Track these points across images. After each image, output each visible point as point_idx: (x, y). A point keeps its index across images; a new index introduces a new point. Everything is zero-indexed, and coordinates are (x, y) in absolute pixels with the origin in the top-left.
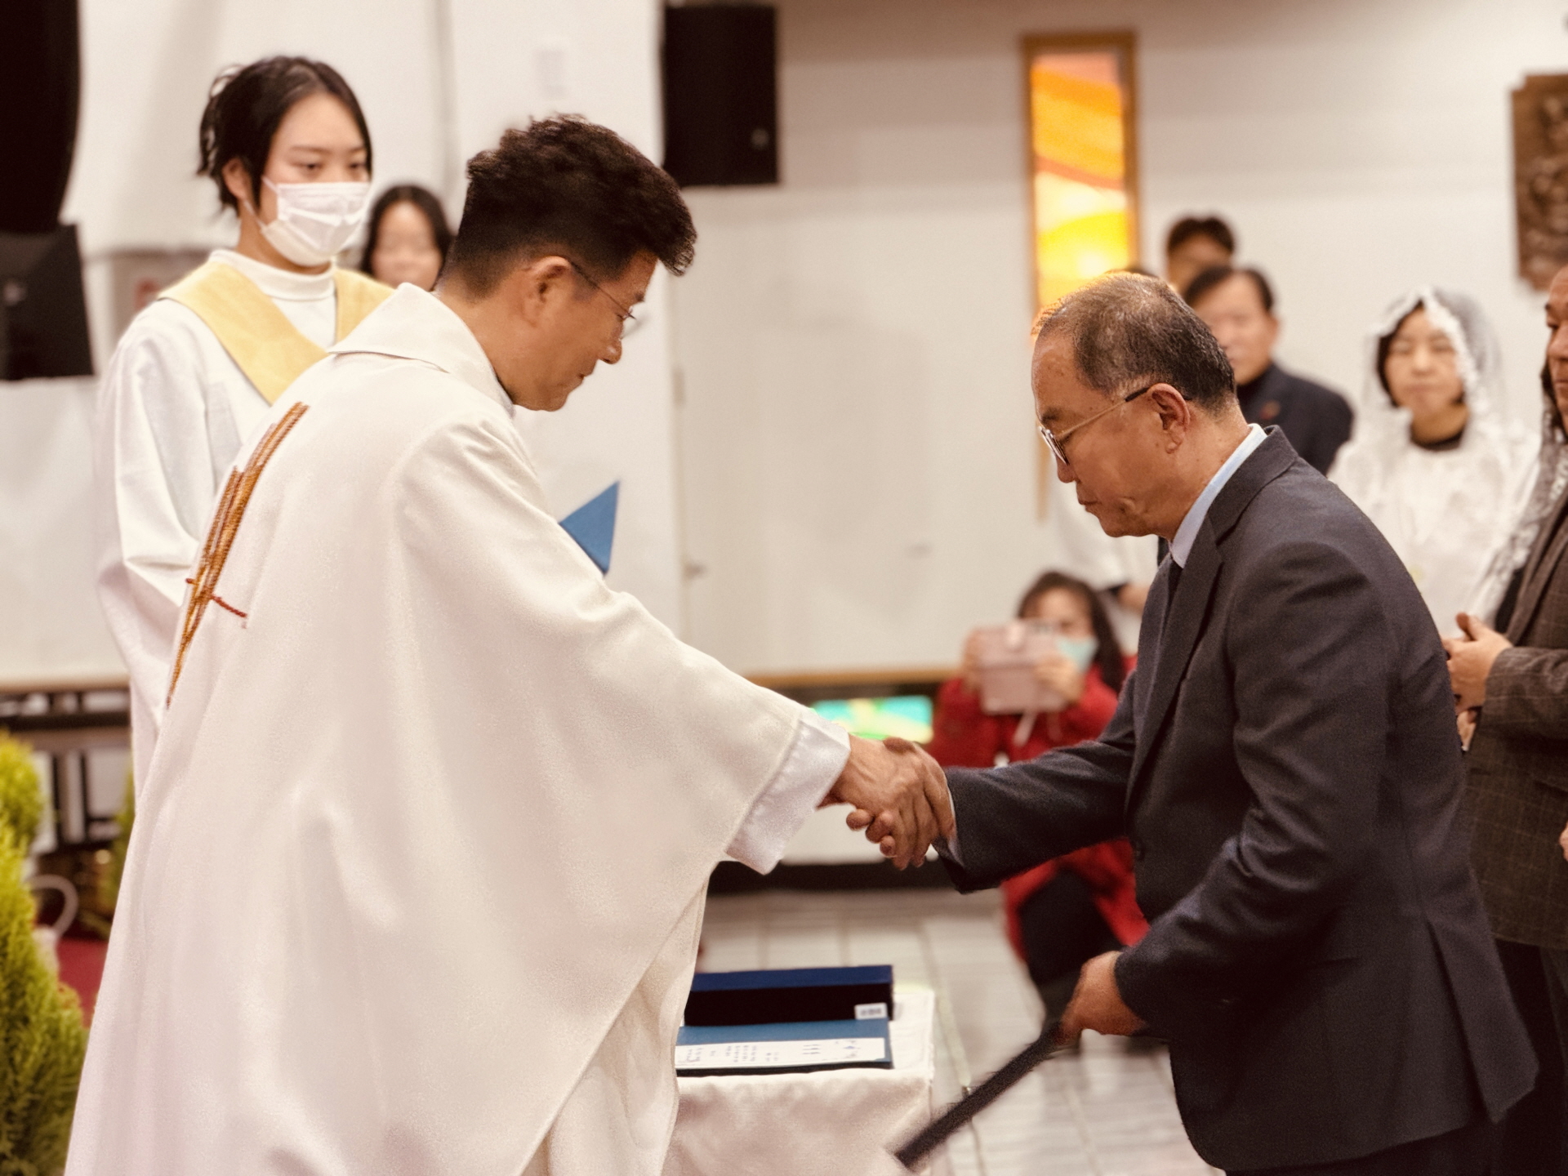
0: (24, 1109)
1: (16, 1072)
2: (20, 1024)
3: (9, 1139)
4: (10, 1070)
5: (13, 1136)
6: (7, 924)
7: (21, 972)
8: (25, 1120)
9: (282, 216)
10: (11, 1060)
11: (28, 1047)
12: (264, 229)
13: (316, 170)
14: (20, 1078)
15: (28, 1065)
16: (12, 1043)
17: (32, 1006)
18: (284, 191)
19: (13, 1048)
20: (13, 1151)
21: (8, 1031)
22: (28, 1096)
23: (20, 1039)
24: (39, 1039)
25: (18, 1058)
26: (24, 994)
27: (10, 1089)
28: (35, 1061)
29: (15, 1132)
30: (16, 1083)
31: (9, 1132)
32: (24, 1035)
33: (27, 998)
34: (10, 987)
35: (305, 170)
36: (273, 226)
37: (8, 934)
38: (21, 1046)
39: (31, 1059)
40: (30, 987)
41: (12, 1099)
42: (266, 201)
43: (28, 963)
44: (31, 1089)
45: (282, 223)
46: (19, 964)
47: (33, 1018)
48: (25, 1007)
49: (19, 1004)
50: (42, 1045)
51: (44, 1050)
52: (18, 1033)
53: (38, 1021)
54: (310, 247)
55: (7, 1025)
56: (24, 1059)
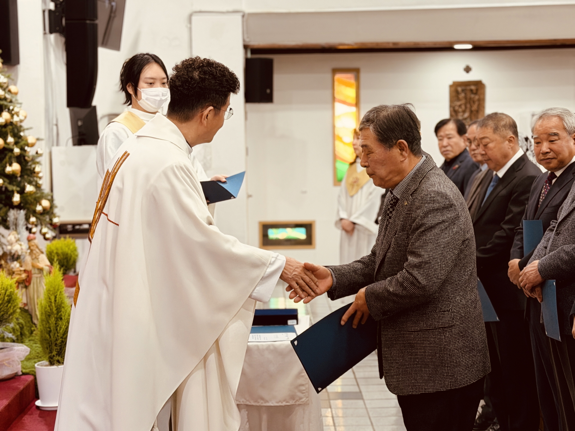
0: (60, 343)
1: (58, 333)
2: (59, 320)
3: (55, 351)
4: (56, 332)
5: (56, 350)
6: (57, 292)
7: (60, 305)
8: (60, 346)
9: (143, 98)
10: (57, 329)
11: (61, 326)
12: (139, 102)
13: (152, 84)
14: (59, 335)
15: (61, 331)
16: (57, 324)
17: (63, 315)
18: (143, 91)
19: (58, 326)
20: (56, 354)
21: (56, 321)
22: (61, 339)
23: (59, 324)
24: (65, 324)
25: (59, 329)
26: (61, 311)
27: (56, 338)
28: (63, 330)
29: (57, 349)
30: (58, 336)
31: (56, 349)
32: (60, 323)
33: (62, 312)
34: (57, 309)
35: (149, 85)
36: (141, 101)
37: (57, 295)
38: (59, 326)
39: (62, 329)
40: (63, 310)
41: (56, 340)
42: (138, 94)
43: (62, 303)
44: (62, 338)
45: (143, 100)
46: (60, 303)
47: (63, 318)
48: (61, 315)
49: (60, 314)
50: (65, 326)
51: (66, 327)
52: (59, 322)
53: (64, 319)
54: (151, 106)
55: (56, 320)
56: (60, 330)
